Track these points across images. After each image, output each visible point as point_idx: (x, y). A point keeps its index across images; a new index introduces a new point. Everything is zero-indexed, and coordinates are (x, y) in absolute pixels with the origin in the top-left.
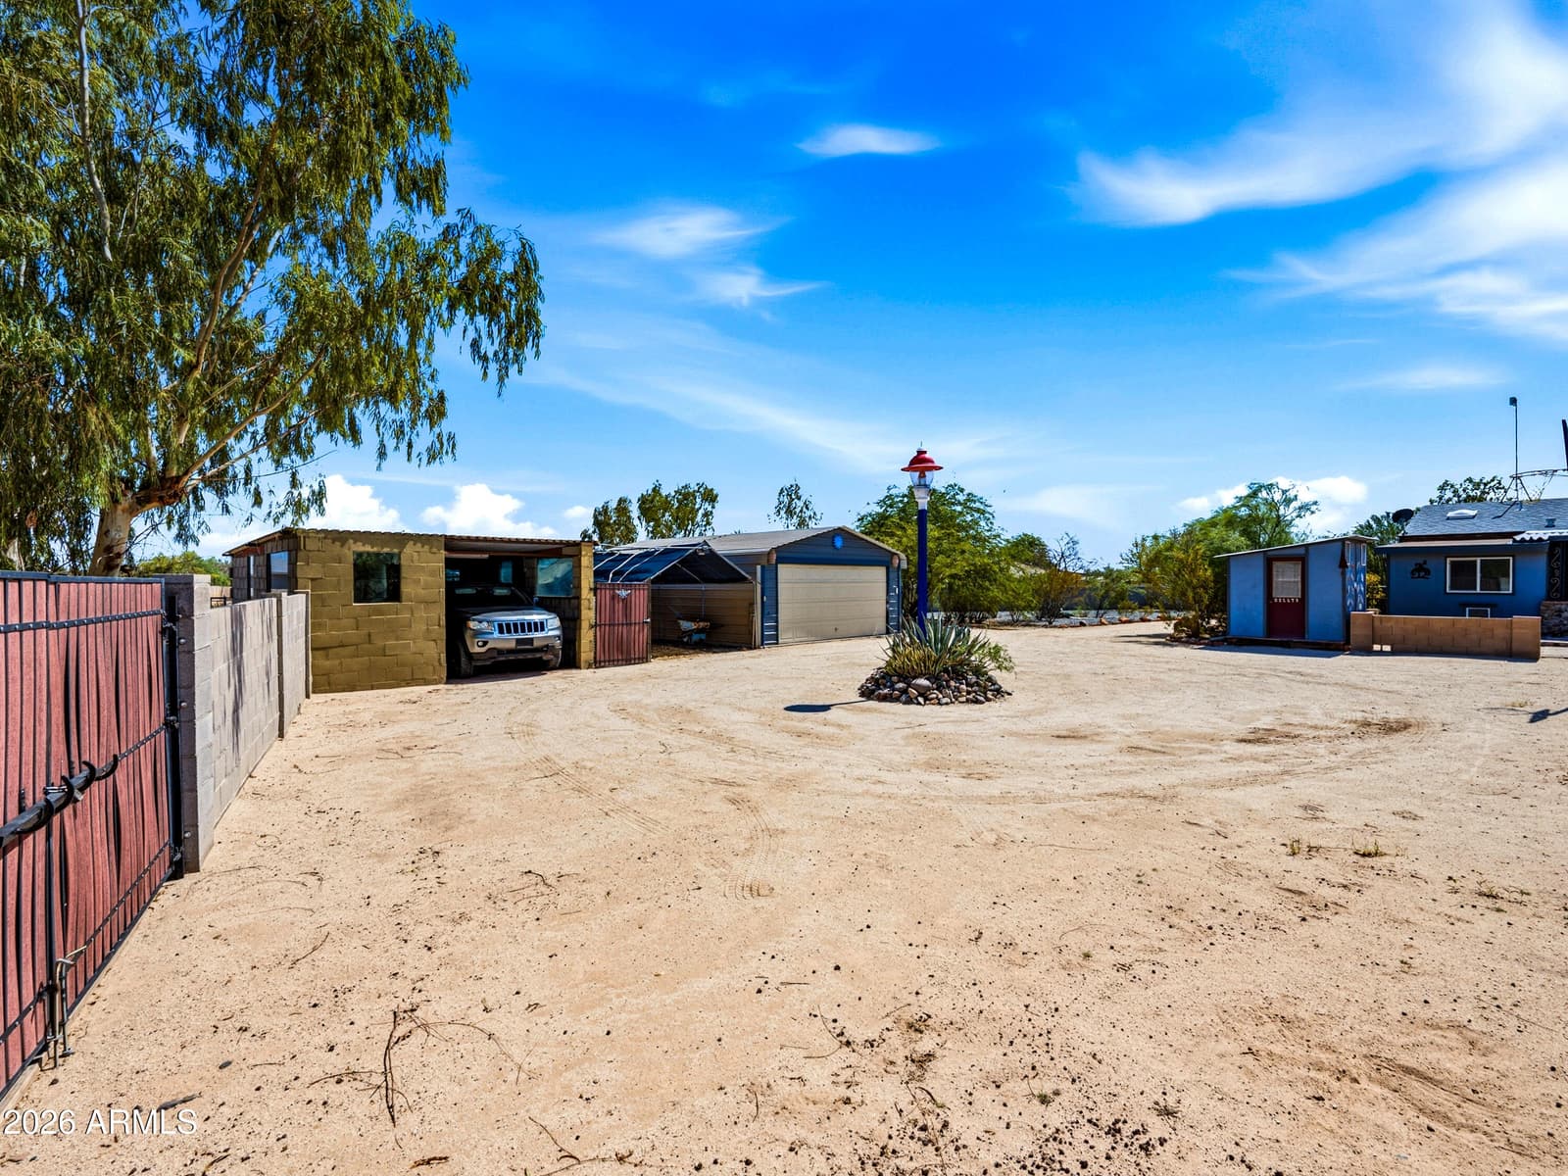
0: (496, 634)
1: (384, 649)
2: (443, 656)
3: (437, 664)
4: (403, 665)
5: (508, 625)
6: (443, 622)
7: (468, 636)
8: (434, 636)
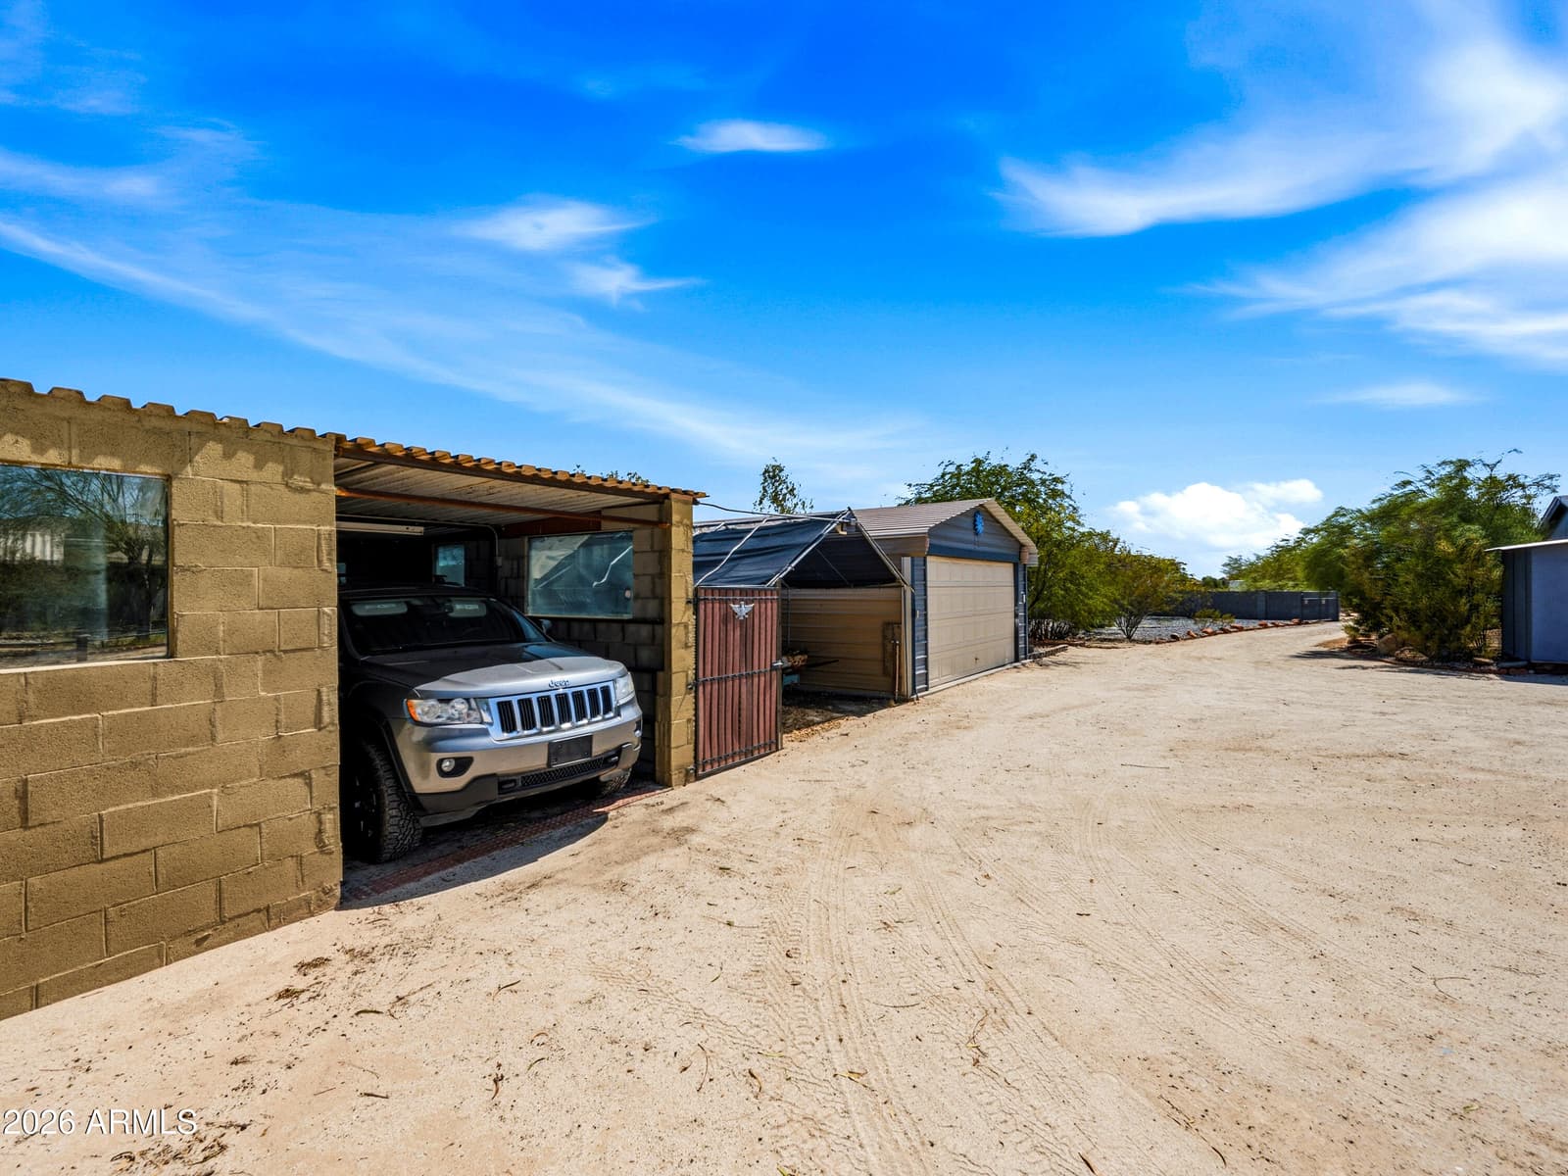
0: (497, 736)
1: (97, 839)
2: (332, 821)
3: (309, 849)
4: (182, 877)
5: (525, 704)
6: (331, 713)
7: (407, 743)
8: (299, 759)
